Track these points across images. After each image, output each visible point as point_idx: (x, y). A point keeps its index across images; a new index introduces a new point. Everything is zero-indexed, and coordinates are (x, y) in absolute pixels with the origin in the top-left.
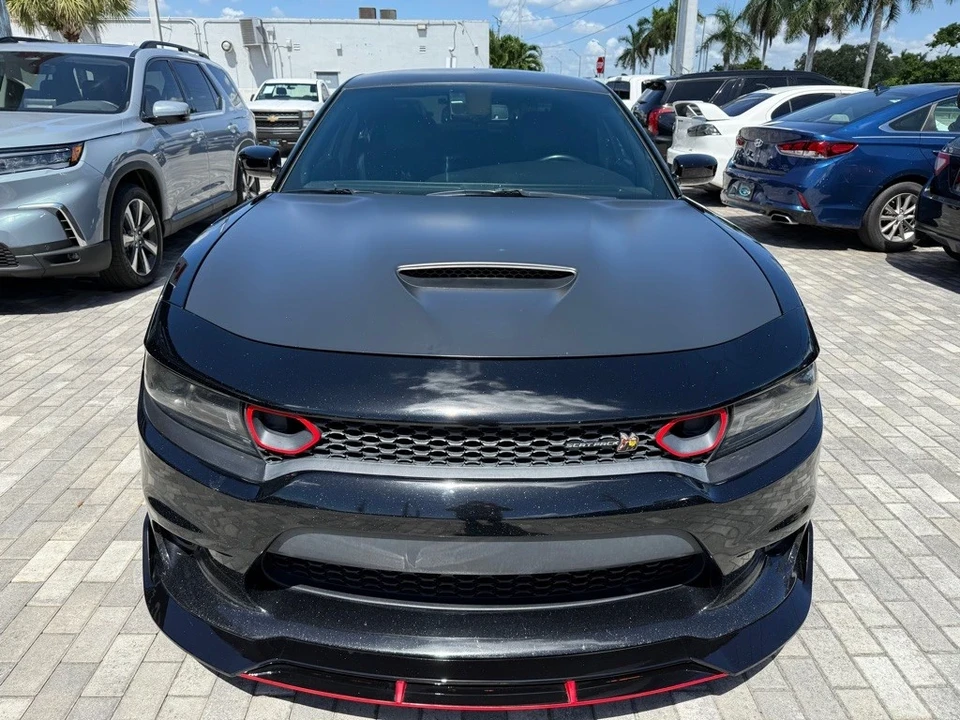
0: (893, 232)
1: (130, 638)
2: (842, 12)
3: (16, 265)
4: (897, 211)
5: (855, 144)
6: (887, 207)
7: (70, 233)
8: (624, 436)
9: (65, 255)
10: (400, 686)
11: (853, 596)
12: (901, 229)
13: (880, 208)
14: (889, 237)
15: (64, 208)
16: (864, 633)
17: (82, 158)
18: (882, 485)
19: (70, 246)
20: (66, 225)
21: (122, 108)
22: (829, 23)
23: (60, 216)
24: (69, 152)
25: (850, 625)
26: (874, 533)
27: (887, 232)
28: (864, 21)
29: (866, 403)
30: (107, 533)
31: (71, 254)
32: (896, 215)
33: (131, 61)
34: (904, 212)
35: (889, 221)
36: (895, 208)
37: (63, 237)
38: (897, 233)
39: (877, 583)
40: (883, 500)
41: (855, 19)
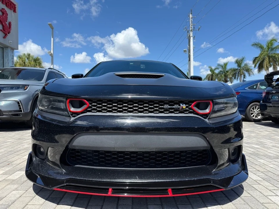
0: (255, 117)
1: (17, 191)
2: (231, 77)
3: (3, 116)
4: (255, 110)
5: (240, 93)
6: (251, 109)
7: (20, 108)
8: (181, 105)
9: (18, 114)
10: (110, 190)
11: (263, 183)
12: (257, 115)
13: (250, 109)
14: (254, 118)
15: (20, 101)
16: (269, 191)
17: (28, 89)
18: (265, 161)
19: (20, 112)
20: (20, 106)
21: (41, 80)
22: (229, 80)
23: (18, 103)
24: (24, 87)
25: (263, 189)
26: (265, 171)
27: (253, 116)
28: (237, 79)
29: (256, 147)
30: (15, 170)
31: (20, 114)
32: (255, 111)
33: (45, 71)
34: (256, 111)
35: (253, 113)
36: (254, 110)
37: (18, 109)
38: (256, 117)
39: (270, 181)
40: (266, 164)
41: (235, 78)
